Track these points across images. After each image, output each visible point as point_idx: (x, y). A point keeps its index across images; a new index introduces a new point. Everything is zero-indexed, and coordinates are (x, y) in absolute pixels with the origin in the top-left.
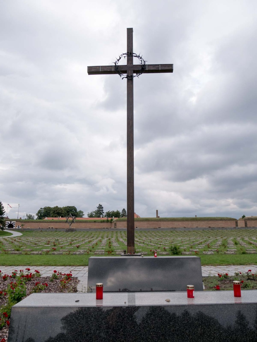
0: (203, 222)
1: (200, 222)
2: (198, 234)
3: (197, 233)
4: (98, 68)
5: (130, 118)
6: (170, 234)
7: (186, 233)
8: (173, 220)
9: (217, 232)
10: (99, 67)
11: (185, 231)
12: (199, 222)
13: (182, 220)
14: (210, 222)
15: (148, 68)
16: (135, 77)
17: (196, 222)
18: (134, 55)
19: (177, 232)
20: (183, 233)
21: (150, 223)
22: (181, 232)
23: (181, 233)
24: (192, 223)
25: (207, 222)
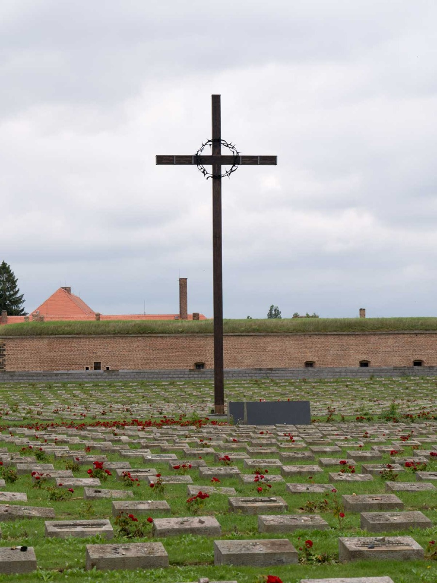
0: (391, 340)
1: (377, 337)
2: (349, 392)
3: (347, 386)
4: (171, 158)
5: (218, 236)
6: (251, 393)
7: (308, 388)
8: (258, 331)
9: (418, 384)
10: (173, 156)
11: (304, 381)
12: (373, 339)
13: (300, 331)
14: (421, 340)
15: (242, 161)
16: (224, 176)
17: (362, 338)
18: (222, 142)
19: (277, 384)
20: (296, 387)
21: (159, 343)
22: (292, 384)
23: (292, 388)
24: (342, 346)
25: (407, 338)
